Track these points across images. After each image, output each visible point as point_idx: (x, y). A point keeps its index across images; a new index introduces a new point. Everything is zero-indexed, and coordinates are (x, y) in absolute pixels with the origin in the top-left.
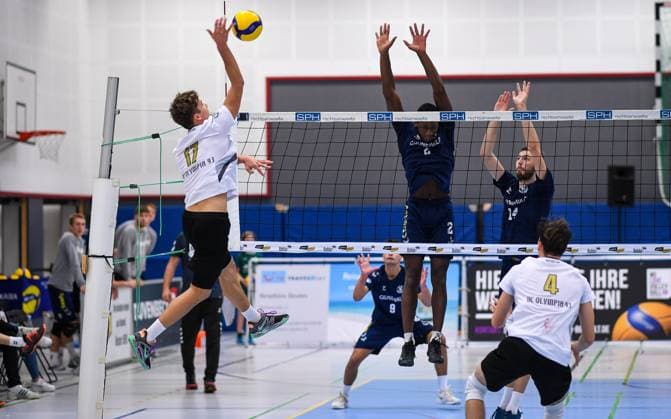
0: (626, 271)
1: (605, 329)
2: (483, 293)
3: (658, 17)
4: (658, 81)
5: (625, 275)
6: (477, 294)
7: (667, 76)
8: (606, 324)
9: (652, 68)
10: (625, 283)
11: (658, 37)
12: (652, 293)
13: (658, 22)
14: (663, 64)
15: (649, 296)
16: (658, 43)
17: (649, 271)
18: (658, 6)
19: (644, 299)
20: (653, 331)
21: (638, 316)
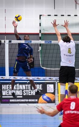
0: (42, 85)
1: (37, 100)
2: (4, 91)
3: (40, 19)
4: (40, 35)
5: (41, 86)
6: (3, 91)
7: (42, 34)
8: (37, 99)
9: (38, 32)
10: (41, 88)
11: (40, 24)
12: (48, 91)
13: (40, 20)
14: (41, 31)
15: (48, 92)
16: (40, 25)
17: (48, 85)
18: (40, 16)
19: (47, 93)
20: (49, 101)
21: (45, 97)
